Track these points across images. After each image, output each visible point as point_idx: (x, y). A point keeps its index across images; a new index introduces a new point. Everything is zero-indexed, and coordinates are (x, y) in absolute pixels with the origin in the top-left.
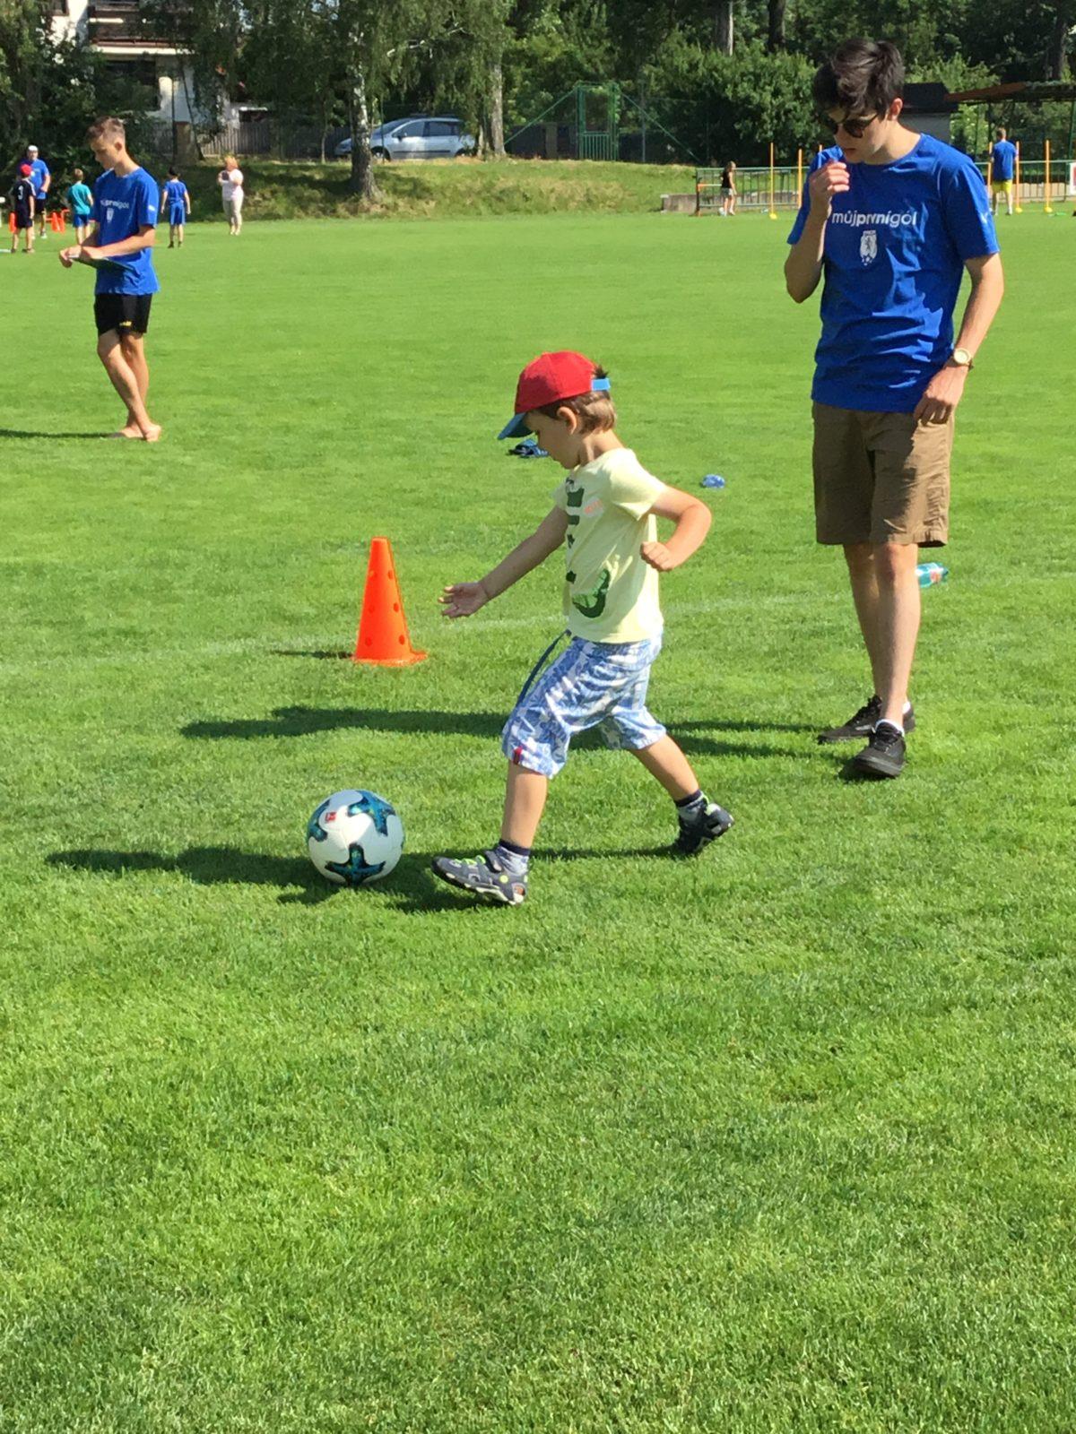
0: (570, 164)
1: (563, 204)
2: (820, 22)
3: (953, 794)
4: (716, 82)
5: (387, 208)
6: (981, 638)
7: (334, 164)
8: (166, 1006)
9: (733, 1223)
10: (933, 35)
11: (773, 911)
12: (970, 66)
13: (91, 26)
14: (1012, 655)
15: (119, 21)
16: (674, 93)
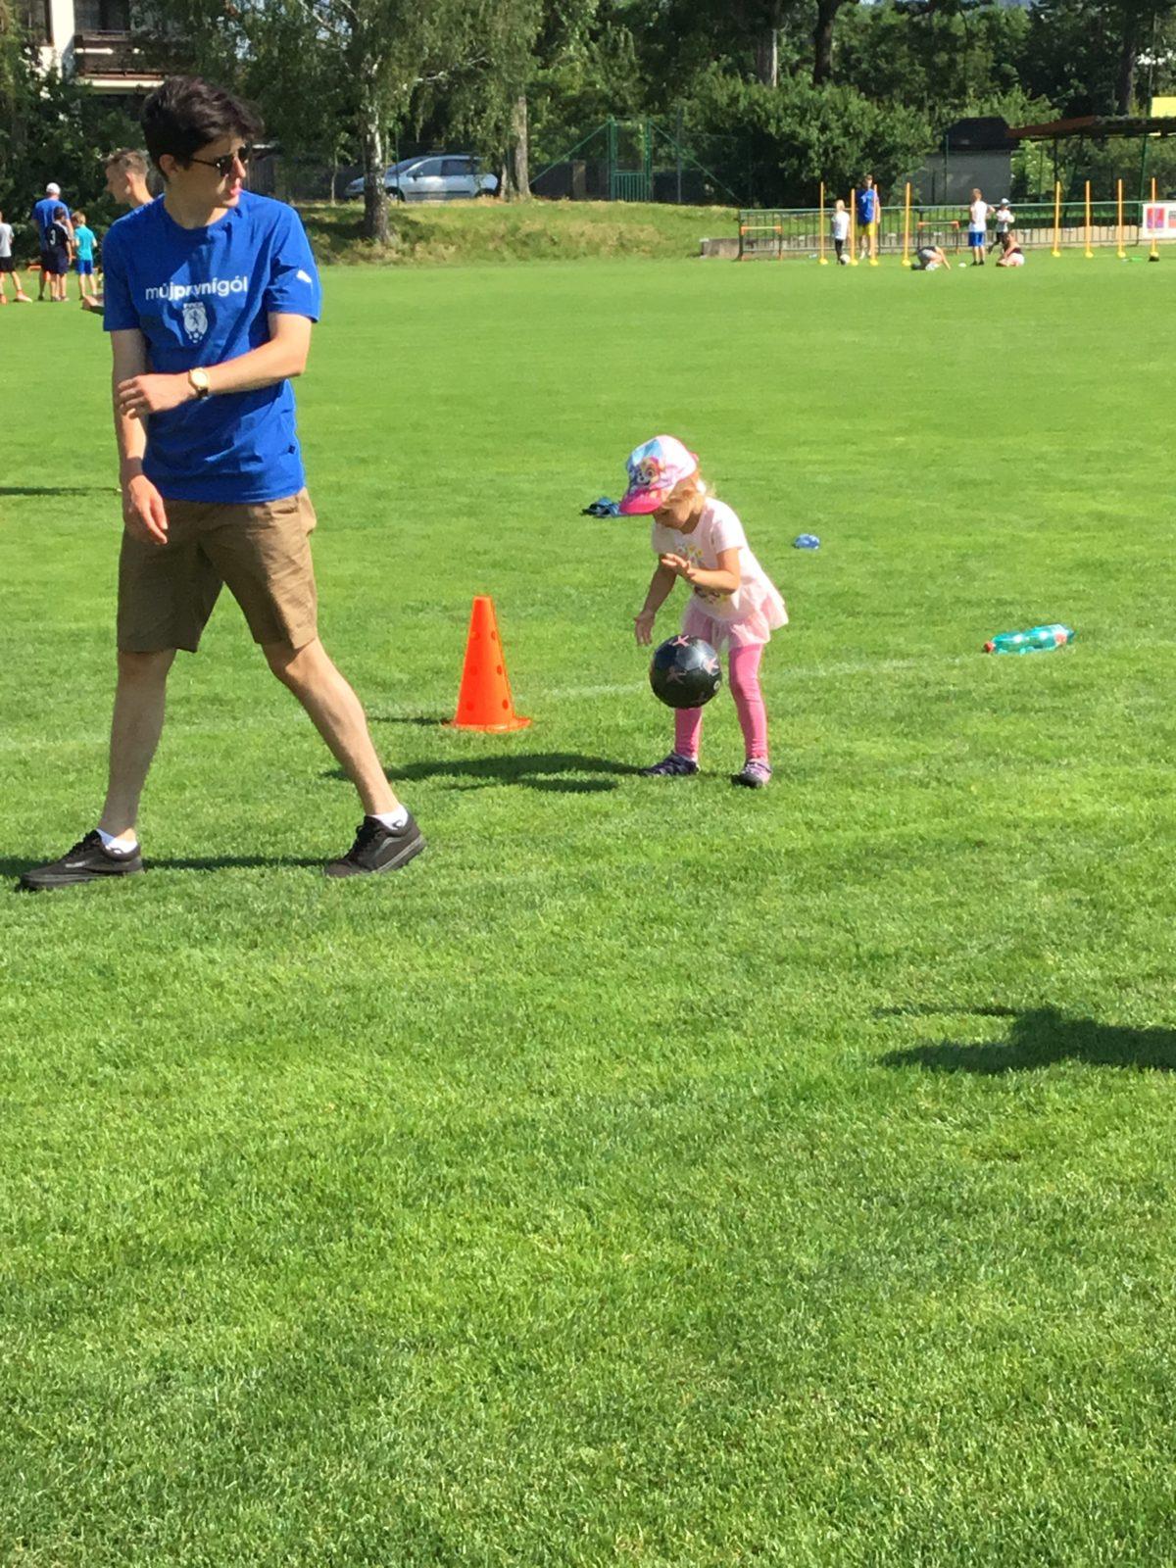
0: (600, 205)
1: (594, 249)
2: (866, 50)
3: (1113, 859)
4: (759, 117)
5: (404, 254)
6: (1117, 701)
7: (345, 206)
8: (330, 1073)
9: (955, 1278)
10: (990, 65)
11: (943, 976)
12: (1031, 98)
13: (77, 56)
14: (1153, 719)
15: (109, 51)
16: (713, 128)
